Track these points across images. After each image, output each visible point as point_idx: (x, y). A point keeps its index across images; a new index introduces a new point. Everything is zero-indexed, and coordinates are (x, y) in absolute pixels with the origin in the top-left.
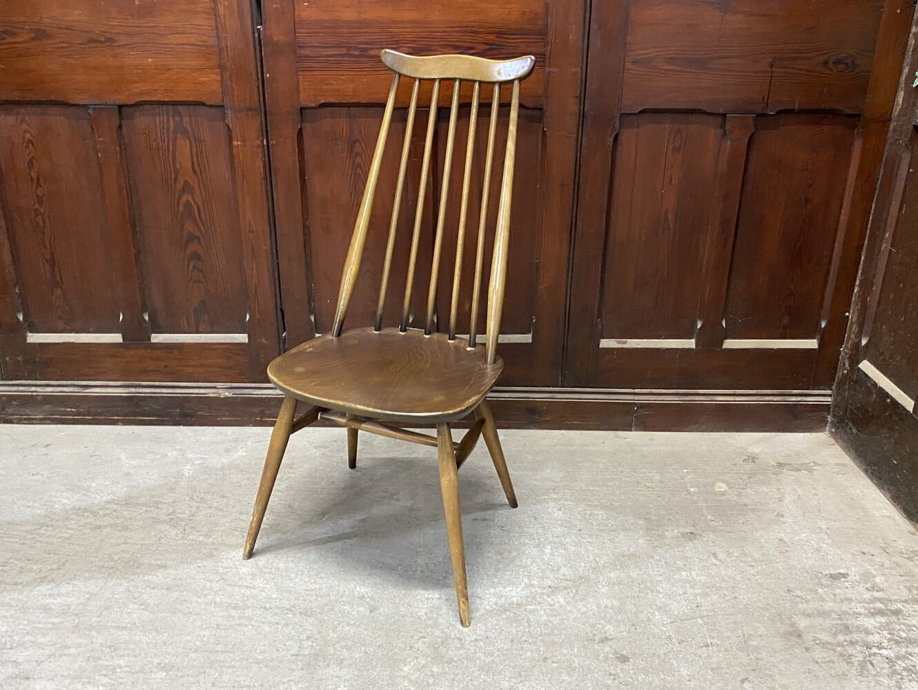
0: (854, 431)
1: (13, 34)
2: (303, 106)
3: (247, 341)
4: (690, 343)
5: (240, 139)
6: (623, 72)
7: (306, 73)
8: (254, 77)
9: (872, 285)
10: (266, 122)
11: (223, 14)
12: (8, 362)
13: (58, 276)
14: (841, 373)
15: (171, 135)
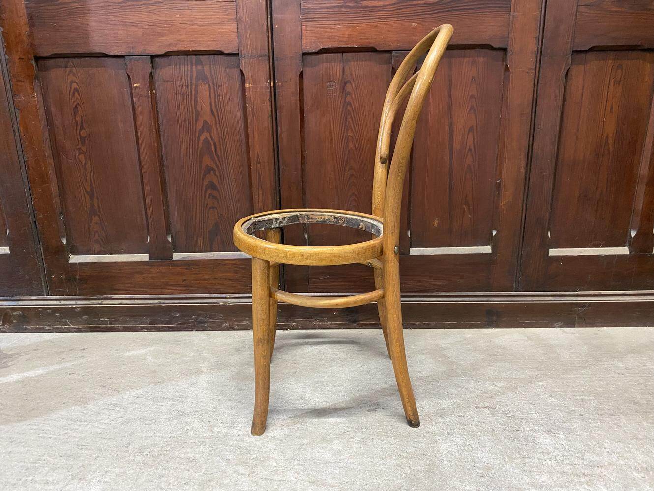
2: (306, 51)
4: (624, 251)
5: (251, 82)
6: (576, 15)
7: (308, 23)
8: (265, 27)
10: (274, 67)
12: (53, 279)
13: (96, 205)
15: (194, 82)
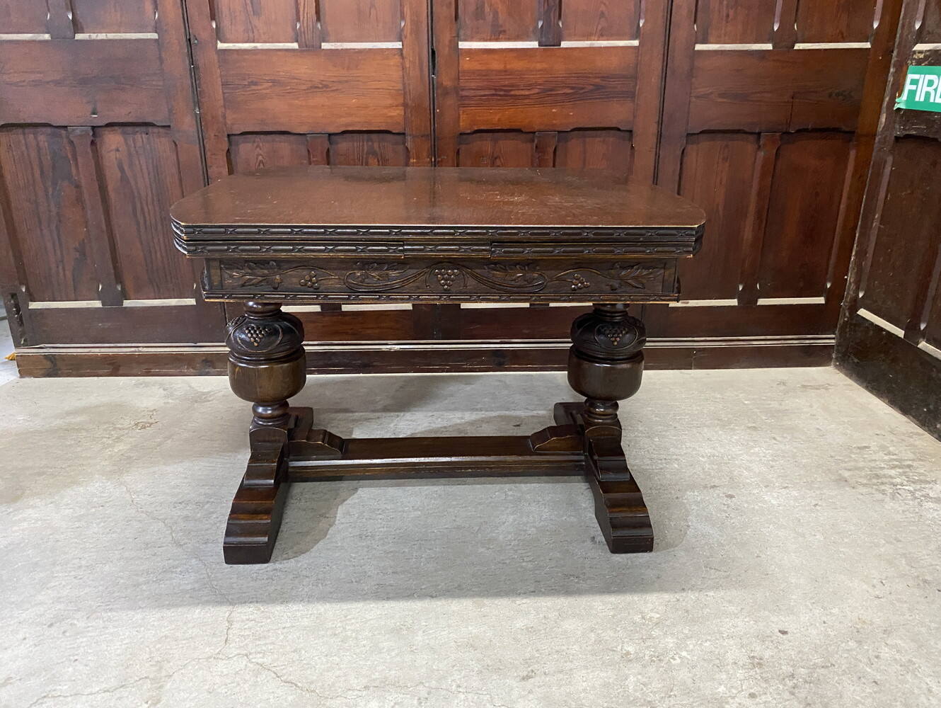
0: (856, 360)
1: (256, 84)
2: (463, 131)
3: (412, 308)
4: (734, 302)
5: (416, 157)
6: (689, 104)
7: (465, 109)
8: (429, 112)
9: (866, 254)
10: (435, 145)
11: (408, 66)
14: (842, 321)
15: (365, 156)
